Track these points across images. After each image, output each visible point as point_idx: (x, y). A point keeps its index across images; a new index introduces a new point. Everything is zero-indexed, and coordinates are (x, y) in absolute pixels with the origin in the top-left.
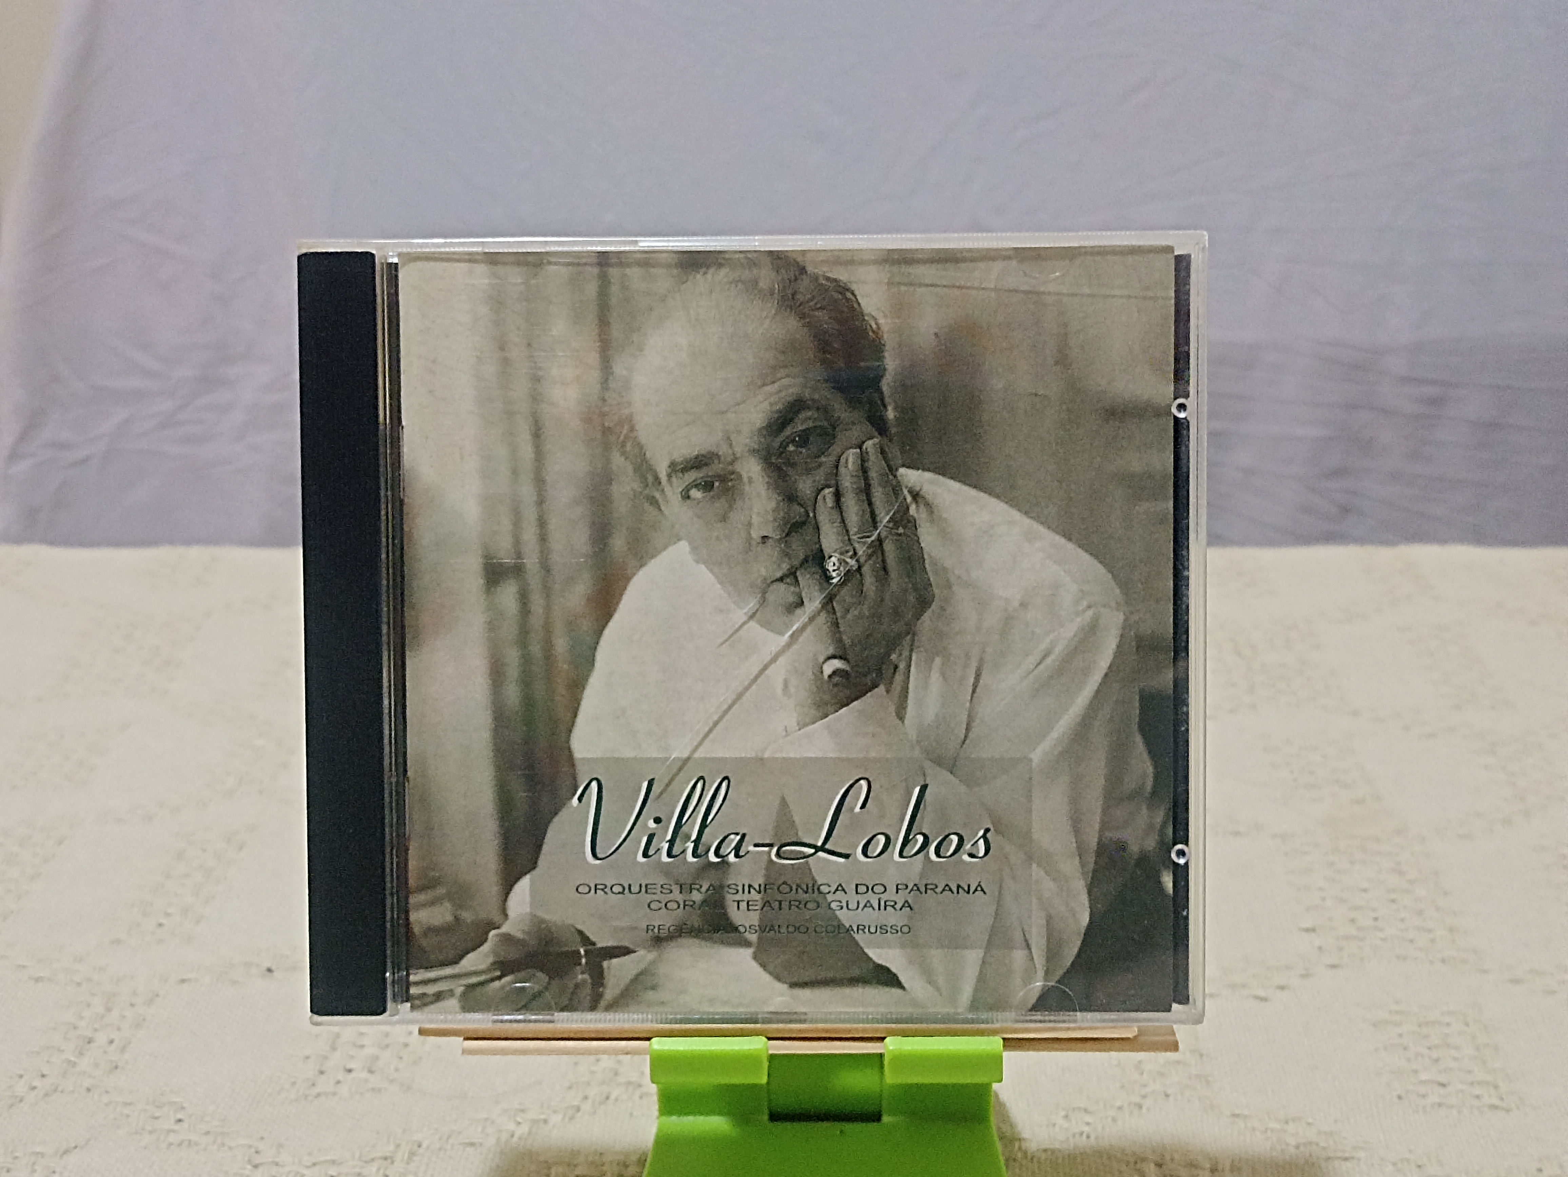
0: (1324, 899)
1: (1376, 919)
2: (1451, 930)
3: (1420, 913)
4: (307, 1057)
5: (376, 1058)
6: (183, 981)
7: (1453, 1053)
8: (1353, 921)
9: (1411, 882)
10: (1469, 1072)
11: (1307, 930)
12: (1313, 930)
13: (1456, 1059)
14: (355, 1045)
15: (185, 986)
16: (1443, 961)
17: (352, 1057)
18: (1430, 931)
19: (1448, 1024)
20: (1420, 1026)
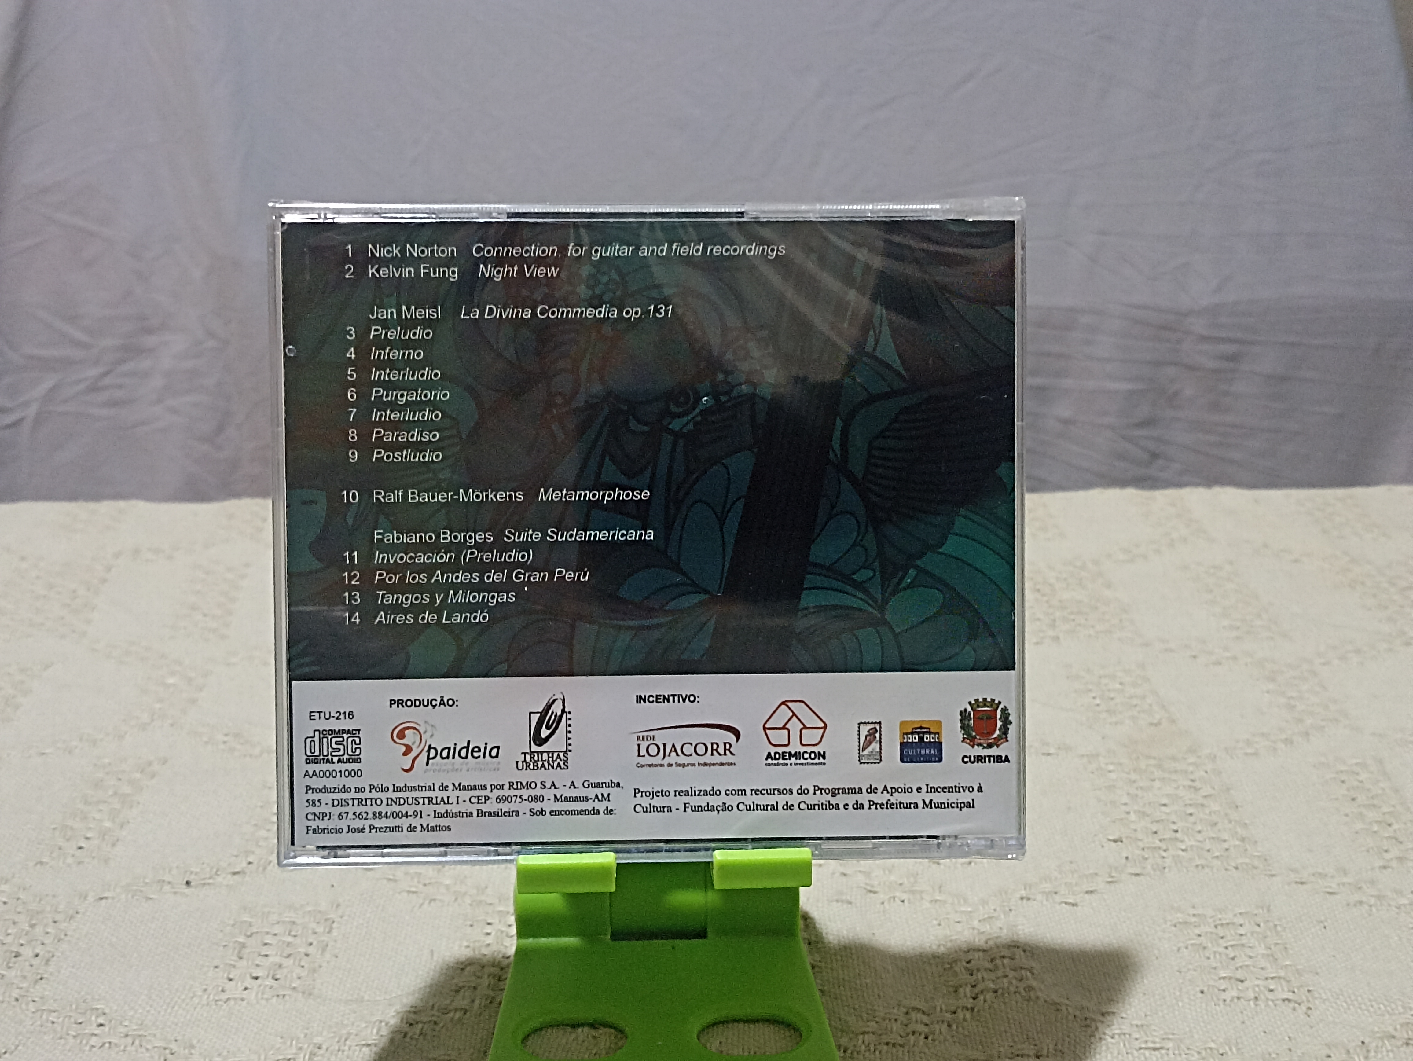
0: (1128, 813)
1: (1176, 831)
2: (1243, 840)
3: (1216, 824)
4: (216, 967)
5: (280, 966)
6: (102, 899)
7: (1248, 952)
8: (1156, 833)
9: (1205, 797)
10: (1262, 969)
11: (1115, 841)
12: (1122, 841)
13: (1251, 957)
14: (260, 955)
15: (104, 901)
16: (1236, 868)
17: (257, 965)
18: (1225, 841)
19: (1241, 925)
20: (1216, 927)
